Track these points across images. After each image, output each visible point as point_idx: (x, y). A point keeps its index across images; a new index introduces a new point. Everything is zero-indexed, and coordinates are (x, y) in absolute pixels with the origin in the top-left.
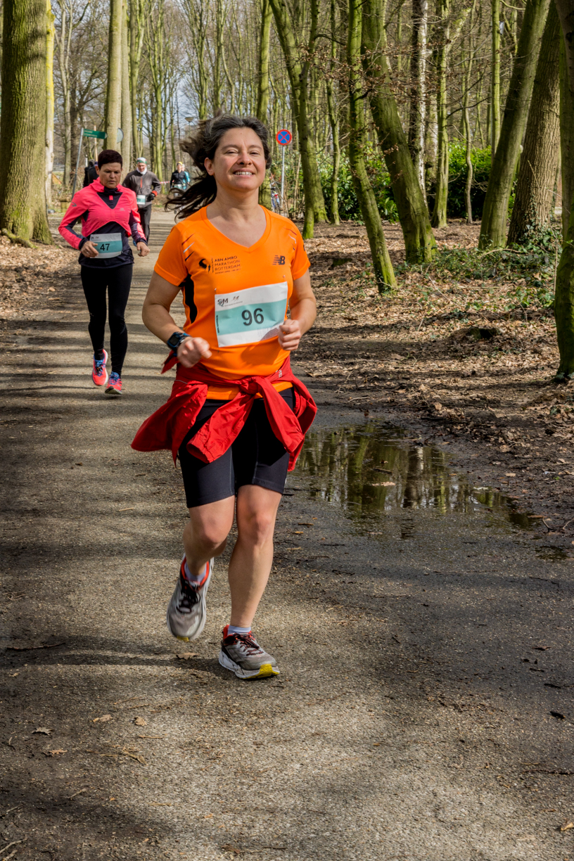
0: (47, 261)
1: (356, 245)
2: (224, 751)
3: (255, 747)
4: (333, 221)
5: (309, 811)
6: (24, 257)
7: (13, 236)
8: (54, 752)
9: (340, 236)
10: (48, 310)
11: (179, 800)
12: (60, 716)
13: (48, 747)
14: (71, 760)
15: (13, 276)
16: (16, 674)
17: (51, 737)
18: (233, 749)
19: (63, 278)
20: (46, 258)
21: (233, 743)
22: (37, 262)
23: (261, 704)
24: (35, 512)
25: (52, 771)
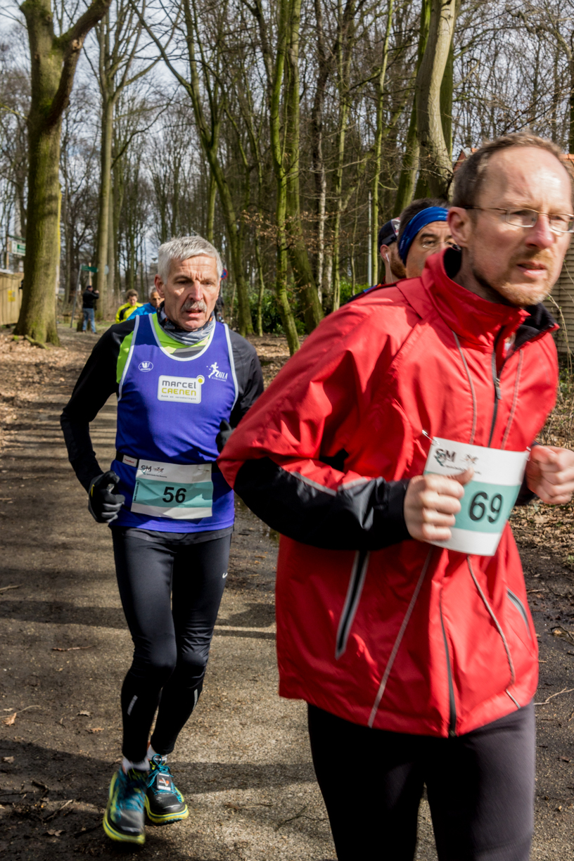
0: (57, 359)
1: (275, 351)
2: (219, 730)
3: (241, 726)
4: (258, 334)
5: (285, 776)
6: (40, 356)
7: (32, 340)
8: (94, 730)
9: (264, 345)
10: (61, 395)
11: (190, 767)
12: (96, 702)
13: (90, 726)
14: (108, 736)
15: (33, 368)
16: (61, 669)
17: (91, 718)
18: (225, 728)
19: (70, 371)
20: (56, 356)
21: (225, 723)
22: (50, 360)
23: (243, 694)
24: (65, 546)
25: (95, 744)
